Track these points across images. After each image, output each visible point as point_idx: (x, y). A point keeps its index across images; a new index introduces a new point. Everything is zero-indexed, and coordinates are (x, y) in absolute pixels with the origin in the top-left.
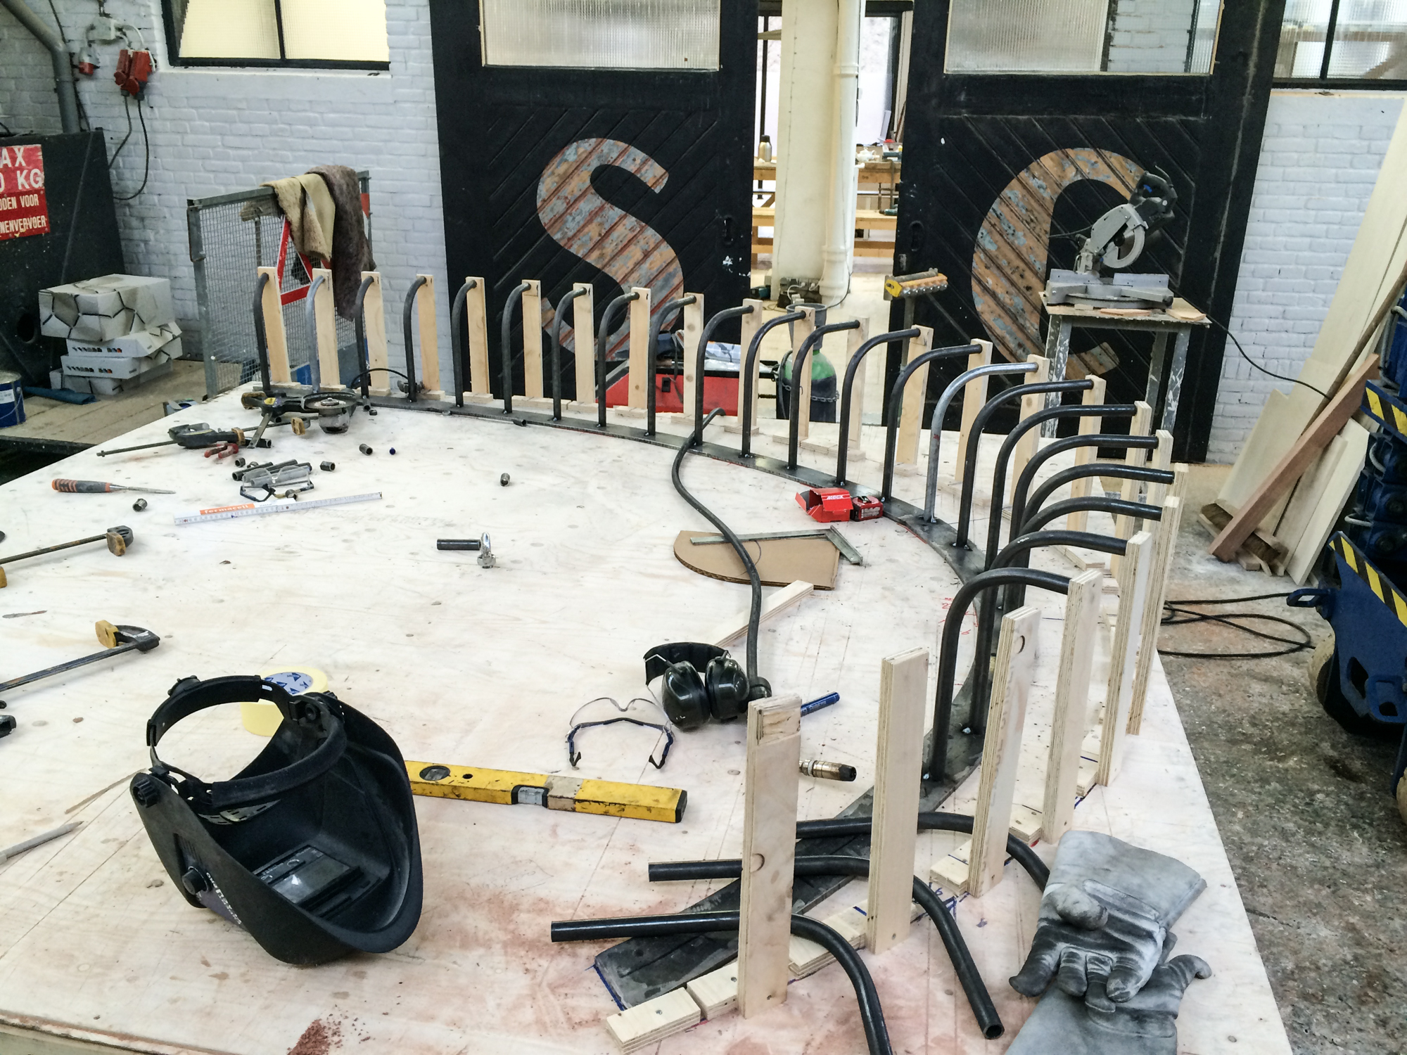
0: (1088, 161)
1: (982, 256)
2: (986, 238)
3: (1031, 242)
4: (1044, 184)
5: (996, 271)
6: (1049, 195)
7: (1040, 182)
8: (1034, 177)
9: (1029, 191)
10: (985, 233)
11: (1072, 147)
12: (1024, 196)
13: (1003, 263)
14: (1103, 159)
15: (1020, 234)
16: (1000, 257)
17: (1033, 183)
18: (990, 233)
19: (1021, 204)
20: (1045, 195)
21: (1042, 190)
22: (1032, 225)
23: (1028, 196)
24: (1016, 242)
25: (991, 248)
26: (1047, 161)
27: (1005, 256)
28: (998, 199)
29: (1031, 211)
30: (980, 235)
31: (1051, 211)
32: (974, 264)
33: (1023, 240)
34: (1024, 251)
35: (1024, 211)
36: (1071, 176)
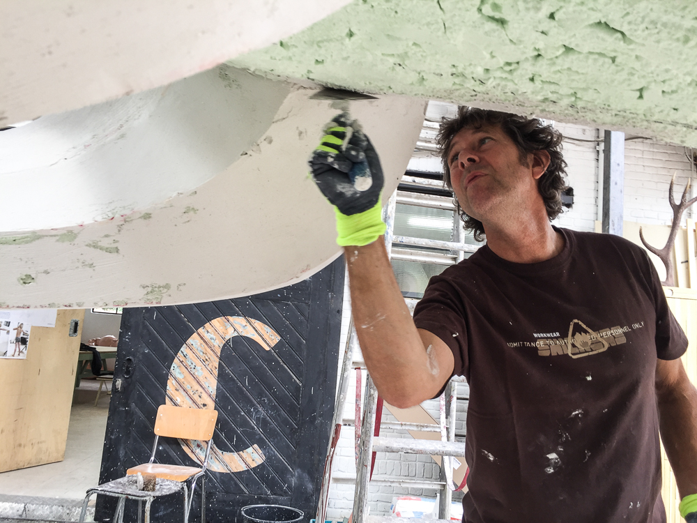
0: (241, 325)
1: (174, 382)
2: (176, 370)
3: (206, 373)
4: (214, 337)
5: (184, 393)
6: (218, 344)
7: (212, 336)
8: (208, 332)
9: (205, 341)
10: (176, 367)
11: (231, 316)
12: (201, 344)
13: (187, 387)
14: (250, 324)
15: (198, 368)
16: (185, 383)
17: (207, 336)
18: (179, 367)
19: (199, 349)
20: (215, 344)
21: (213, 341)
22: (206, 362)
23: (204, 344)
24: (196, 373)
25: (179, 377)
26: (215, 322)
27: (189, 383)
28: (185, 345)
29: (206, 354)
30: (172, 368)
31: (219, 354)
32: (168, 388)
33: (201, 372)
34: (201, 379)
35: (201, 353)
36: (230, 334)
